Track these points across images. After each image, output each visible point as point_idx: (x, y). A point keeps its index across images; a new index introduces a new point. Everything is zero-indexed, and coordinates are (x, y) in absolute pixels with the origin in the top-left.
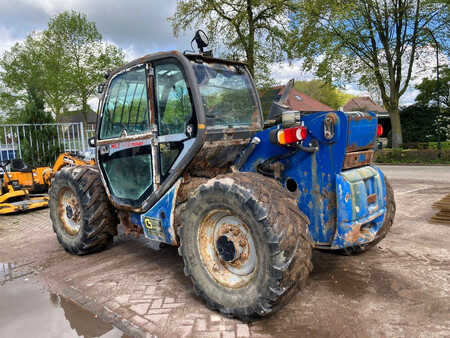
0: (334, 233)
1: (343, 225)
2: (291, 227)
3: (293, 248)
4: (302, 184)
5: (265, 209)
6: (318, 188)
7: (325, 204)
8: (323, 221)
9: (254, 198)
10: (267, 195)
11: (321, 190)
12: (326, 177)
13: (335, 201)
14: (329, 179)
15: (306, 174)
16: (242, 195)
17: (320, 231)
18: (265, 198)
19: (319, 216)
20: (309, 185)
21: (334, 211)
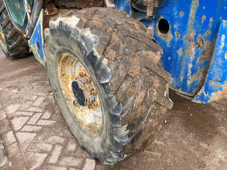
0: (200, 89)
1: (212, 84)
2: (142, 94)
3: (142, 119)
4: (175, 26)
5: (109, 70)
6: (192, 35)
7: (196, 55)
8: (190, 71)
9: (96, 53)
10: (116, 48)
11: (196, 37)
12: (207, 22)
13: (211, 54)
14: (210, 25)
15: (182, 14)
16: (84, 44)
17: (185, 80)
18: (112, 53)
19: (187, 66)
20: (183, 29)
21: (207, 65)
